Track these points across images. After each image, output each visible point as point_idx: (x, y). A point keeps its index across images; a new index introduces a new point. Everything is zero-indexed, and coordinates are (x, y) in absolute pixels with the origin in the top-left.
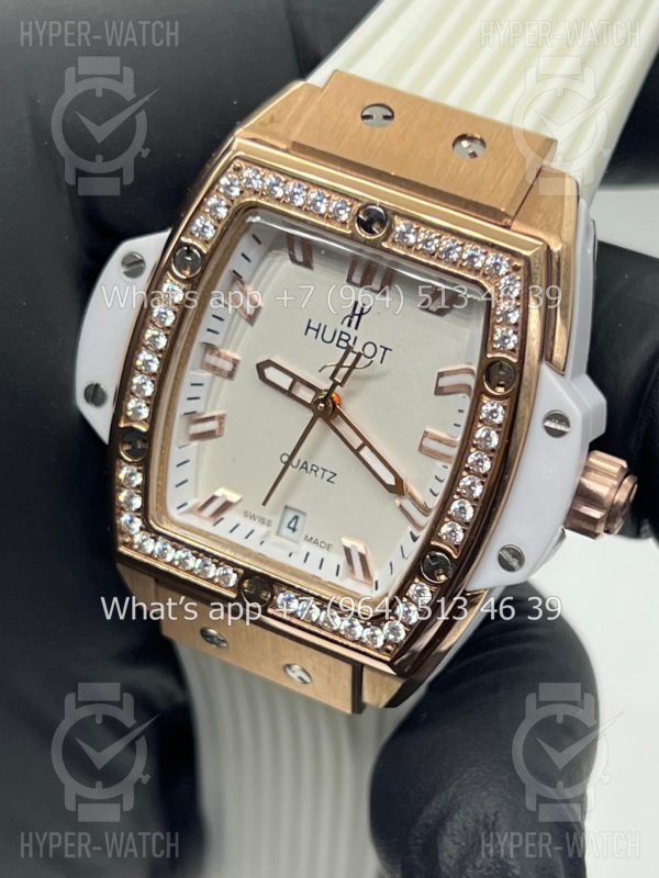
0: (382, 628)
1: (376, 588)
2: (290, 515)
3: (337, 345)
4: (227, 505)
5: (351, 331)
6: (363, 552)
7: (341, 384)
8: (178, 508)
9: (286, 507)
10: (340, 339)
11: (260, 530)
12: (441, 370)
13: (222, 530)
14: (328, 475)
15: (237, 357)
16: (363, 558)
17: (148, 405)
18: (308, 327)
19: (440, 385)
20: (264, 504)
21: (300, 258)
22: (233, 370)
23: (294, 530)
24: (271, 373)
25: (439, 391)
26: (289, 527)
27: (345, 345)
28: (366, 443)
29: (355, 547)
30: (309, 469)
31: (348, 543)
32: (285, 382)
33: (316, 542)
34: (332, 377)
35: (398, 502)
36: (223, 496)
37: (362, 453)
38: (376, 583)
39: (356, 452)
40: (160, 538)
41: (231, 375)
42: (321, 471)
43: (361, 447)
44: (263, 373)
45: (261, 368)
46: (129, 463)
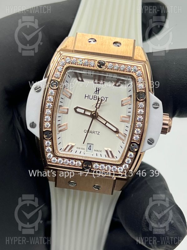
0: (122, 167)
1: (117, 158)
2: (89, 145)
3: (94, 99)
4: (72, 147)
5: (97, 95)
6: (110, 150)
7: (99, 108)
8: (60, 150)
9: (88, 144)
10: (94, 98)
11: (83, 151)
12: (122, 100)
13: (73, 153)
14: (97, 133)
15: (68, 108)
16: (111, 152)
17: (50, 124)
18: (85, 96)
19: (123, 103)
20: (83, 143)
21: (80, 79)
22: (68, 111)
23: (90, 149)
24: (78, 110)
25: (122, 105)
26: (89, 149)
27: (96, 99)
28: (107, 122)
29: (108, 149)
30: (92, 132)
31: (106, 149)
32: (82, 111)
33: (97, 151)
34: (96, 107)
35: (117, 135)
36: (71, 144)
37: (106, 125)
38: (116, 157)
39: (105, 125)
40: (59, 158)
41: (67, 113)
42: (95, 132)
43: (106, 123)
44: (76, 111)
45: (75, 109)
46: (47, 140)
